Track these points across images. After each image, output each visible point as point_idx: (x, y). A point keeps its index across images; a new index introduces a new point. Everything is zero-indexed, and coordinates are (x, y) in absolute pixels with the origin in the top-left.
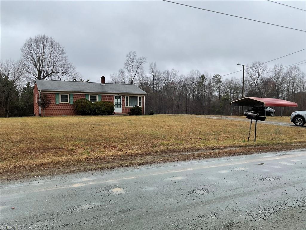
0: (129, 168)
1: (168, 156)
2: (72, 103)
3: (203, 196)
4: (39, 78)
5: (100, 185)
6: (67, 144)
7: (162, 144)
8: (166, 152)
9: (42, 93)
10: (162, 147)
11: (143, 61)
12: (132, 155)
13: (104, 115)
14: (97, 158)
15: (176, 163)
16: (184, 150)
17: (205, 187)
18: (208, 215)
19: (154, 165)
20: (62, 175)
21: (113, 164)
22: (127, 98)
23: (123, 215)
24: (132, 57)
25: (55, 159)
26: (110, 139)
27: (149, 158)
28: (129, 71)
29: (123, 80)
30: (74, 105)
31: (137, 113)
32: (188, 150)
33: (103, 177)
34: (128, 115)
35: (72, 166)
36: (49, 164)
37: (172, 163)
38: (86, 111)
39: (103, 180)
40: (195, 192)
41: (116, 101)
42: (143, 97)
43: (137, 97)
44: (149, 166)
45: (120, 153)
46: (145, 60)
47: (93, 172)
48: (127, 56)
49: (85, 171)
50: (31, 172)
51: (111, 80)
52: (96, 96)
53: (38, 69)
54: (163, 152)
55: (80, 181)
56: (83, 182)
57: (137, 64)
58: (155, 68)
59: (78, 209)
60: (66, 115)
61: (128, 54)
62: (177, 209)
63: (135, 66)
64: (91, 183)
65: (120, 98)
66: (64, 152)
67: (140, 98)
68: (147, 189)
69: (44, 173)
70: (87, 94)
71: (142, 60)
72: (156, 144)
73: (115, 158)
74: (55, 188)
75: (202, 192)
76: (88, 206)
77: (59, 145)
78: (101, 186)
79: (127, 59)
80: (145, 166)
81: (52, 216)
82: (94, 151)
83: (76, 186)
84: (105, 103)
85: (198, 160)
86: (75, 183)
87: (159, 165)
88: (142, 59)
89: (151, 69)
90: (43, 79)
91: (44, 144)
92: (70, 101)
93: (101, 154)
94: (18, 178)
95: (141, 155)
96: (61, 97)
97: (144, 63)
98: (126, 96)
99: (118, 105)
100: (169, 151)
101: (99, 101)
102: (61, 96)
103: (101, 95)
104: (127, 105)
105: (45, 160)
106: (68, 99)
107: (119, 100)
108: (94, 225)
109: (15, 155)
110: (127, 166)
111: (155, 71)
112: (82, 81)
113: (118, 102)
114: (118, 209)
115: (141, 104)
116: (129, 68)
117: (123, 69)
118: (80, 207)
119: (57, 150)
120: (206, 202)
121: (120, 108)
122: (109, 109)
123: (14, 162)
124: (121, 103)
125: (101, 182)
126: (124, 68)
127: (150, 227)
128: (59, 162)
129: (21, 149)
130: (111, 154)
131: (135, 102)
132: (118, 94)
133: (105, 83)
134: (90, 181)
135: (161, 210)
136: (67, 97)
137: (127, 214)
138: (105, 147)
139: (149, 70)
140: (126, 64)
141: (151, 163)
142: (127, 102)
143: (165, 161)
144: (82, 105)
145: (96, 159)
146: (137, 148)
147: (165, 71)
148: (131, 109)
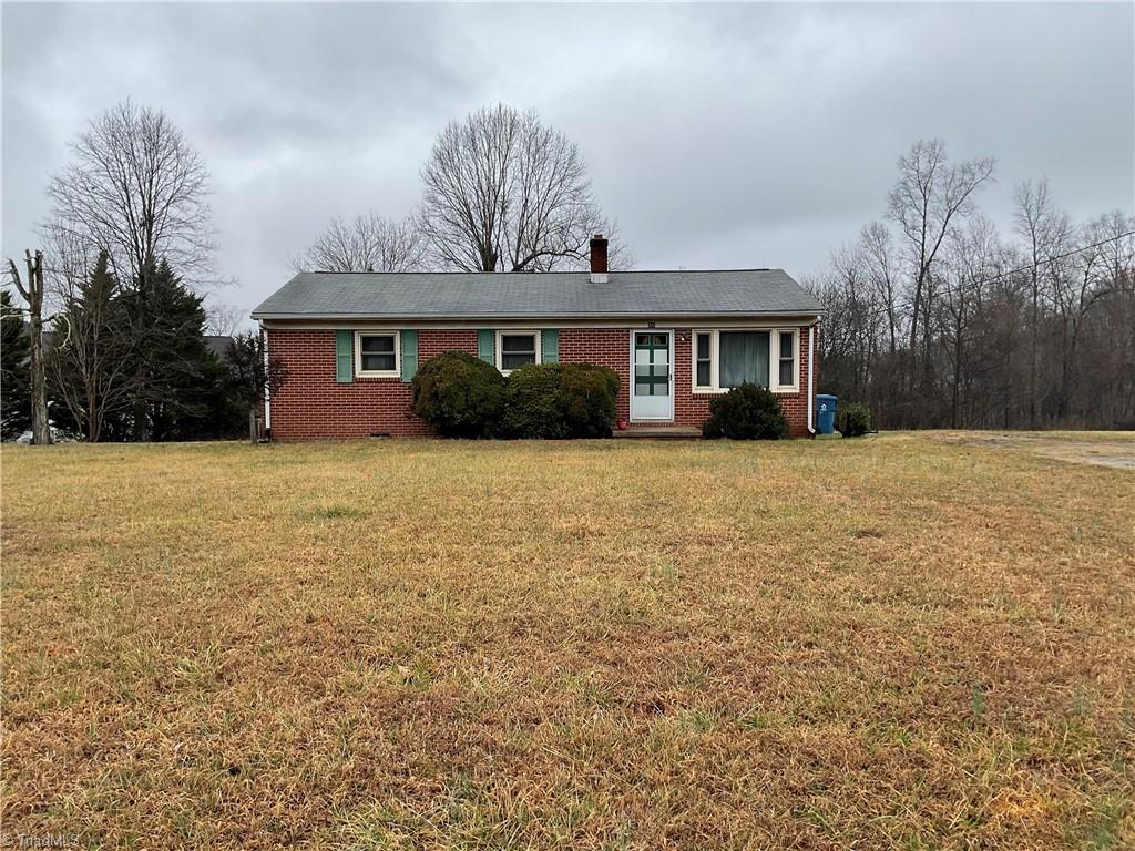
9: (275, 331)
11: (978, 178)
22: (704, 341)
24: (923, 166)
28: (910, 230)
29: (880, 269)
38: (452, 417)
41: (640, 359)
42: (804, 331)
43: (766, 336)
46: (986, 170)
48: (903, 163)
52: (531, 339)
53: (481, 247)
57: (950, 194)
58: (1042, 202)
60: (384, 435)
61: (905, 156)
63: (937, 204)
65: (663, 340)
67: (786, 341)
70: (482, 327)
71: (973, 175)
79: (902, 178)
88: (975, 169)
89: (1024, 213)
92: (403, 367)
97: (983, 188)
98: (702, 328)
99: (652, 380)
101: (549, 362)
102: (364, 340)
103: (563, 329)
104: (704, 379)
106: (393, 357)
107: (660, 355)
111: (1041, 218)
113: (652, 367)
115: (791, 373)
116: (907, 211)
117: (880, 221)
121: (663, 398)
124: (672, 371)
126: (888, 216)
131: (755, 365)
132: (651, 321)
133: (607, 272)
136: (392, 349)
139: (1015, 219)
140: (895, 200)
142: (704, 367)
147: (1104, 219)
148: (715, 401)
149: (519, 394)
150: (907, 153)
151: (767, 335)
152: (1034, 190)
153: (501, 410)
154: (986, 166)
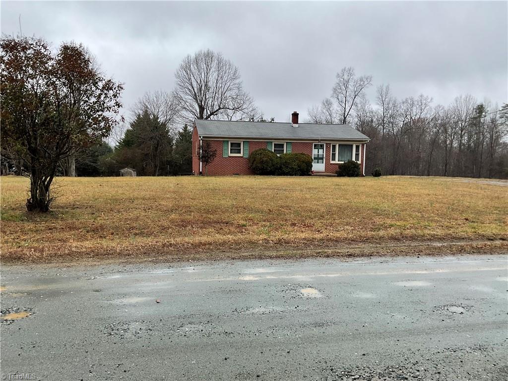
0: (330, 260)
1: (402, 246)
2: (246, 156)
3: (461, 316)
4: (201, 117)
5: (283, 281)
6: (236, 216)
7: (392, 226)
8: (398, 240)
9: (204, 140)
10: (392, 232)
11: (366, 83)
12: (337, 241)
13: (295, 175)
14: (280, 240)
15: (415, 259)
16: (434, 238)
17: (467, 302)
18: (468, 349)
19: (374, 259)
20: (227, 261)
21: (305, 252)
22: (334, 147)
23: (316, 331)
24: (346, 77)
25: (220, 237)
26: (303, 213)
27: (367, 248)
28: (340, 102)
29: (329, 117)
30: (249, 159)
31: (351, 172)
32: (441, 239)
33: (288, 270)
34: (335, 176)
35: (243, 250)
36: (210, 244)
37: (408, 259)
38: (267, 169)
39: (288, 274)
40: (446, 308)
41: (315, 152)
42: (363, 145)
44: (365, 260)
45: (318, 236)
46: (369, 80)
47: (273, 261)
48: (338, 76)
49: (260, 258)
50: (185, 253)
51: (309, 118)
52: (283, 145)
53: (198, 104)
54: (394, 238)
55: (253, 272)
56: (257, 274)
57: (356, 89)
58: (387, 94)
59: (248, 312)
60: (237, 174)
61: (339, 73)
62: (410, 332)
63: (350, 93)
64: (268, 277)
65: (322, 146)
66: (232, 229)
67: (357, 147)
68: (360, 296)
69: (203, 256)
70: (268, 141)
71: (364, 82)
72: (382, 225)
73: (309, 242)
74: (216, 279)
75: (460, 310)
76: (262, 310)
77: (225, 217)
78: (284, 283)
79: (338, 81)
80: (358, 259)
81: (210, 319)
82: (277, 229)
83: (247, 278)
84: (297, 155)
85: (459, 256)
86: (246, 274)
87: (383, 259)
88: (365, 80)
89: (380, 97)
90: (207, 119)
91: (204, 215)
92: (244, 153)
93: (287, 235)
94: (167, 261)
95: (352, 240)
96: (231, 147)
97: (368, 87)
98: (332, 143)
99: (319, 159)
100: (406, 238)
101: (288, 152)
102: (232, 144)
103: (292, 142)
104: (334, 159)
105: (204, 239)
106: (240, 149)
107: (321, 151)
108: (271, 338)
109: (164, 229)
110: (328, 256)
111: (386, 100)
112: (263, 121)
113: (318, 155)
114: (308, 320)
115: (359, 157)
116: (340, 95)
117: (329, 98)
118: (251, 309)
119: (222, 224)
120: (465, 326)
121: (322, 164)
122: (304, 166)
123: (162, 239)
124: (324, 156)
125: (285, 277)
126: (332, 96)
127: (360, 354)
128: (224, 243)
129: (172, 221)
130: (303, 235)
131: (348, 154)
132: (319, 141)
133: (298, 123)
134: (268, 274)
135: (381, 331)
136: (240, 147)
137: (322, 330)
138: (294, 225)
139: (377, 99)
140: (335, 90)
141: (370, 255)
142: (334, 155)
143: (396, 254)
144: (261, 158)
145: (280, 242)
146: (347, 229)
147: (406, 100)
148: (340, 166)
149: (286, 162)
150: (340, 72)
151: (352, 145)
152: (384, 90)
153: (281, 167)
154: (369, 79)
